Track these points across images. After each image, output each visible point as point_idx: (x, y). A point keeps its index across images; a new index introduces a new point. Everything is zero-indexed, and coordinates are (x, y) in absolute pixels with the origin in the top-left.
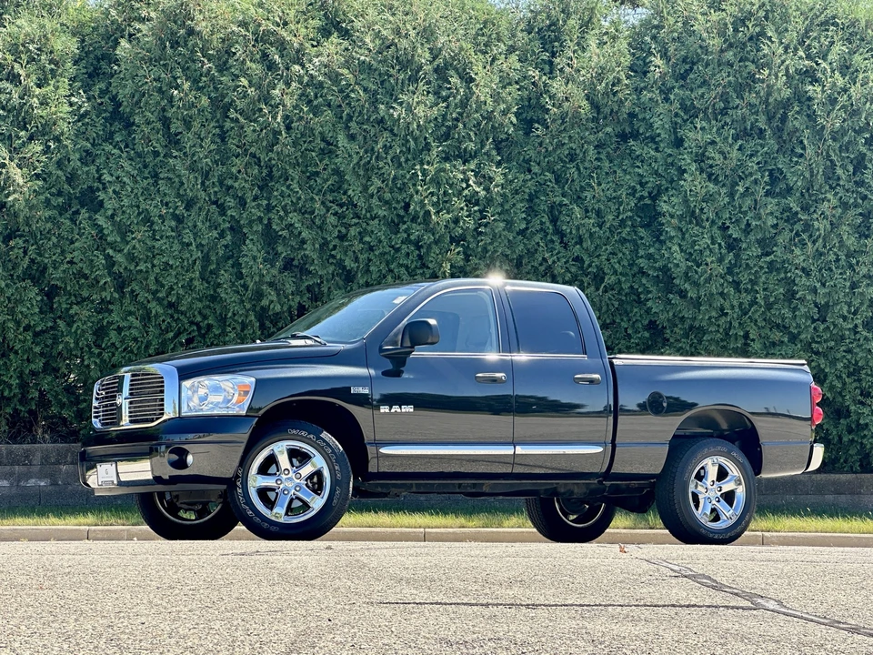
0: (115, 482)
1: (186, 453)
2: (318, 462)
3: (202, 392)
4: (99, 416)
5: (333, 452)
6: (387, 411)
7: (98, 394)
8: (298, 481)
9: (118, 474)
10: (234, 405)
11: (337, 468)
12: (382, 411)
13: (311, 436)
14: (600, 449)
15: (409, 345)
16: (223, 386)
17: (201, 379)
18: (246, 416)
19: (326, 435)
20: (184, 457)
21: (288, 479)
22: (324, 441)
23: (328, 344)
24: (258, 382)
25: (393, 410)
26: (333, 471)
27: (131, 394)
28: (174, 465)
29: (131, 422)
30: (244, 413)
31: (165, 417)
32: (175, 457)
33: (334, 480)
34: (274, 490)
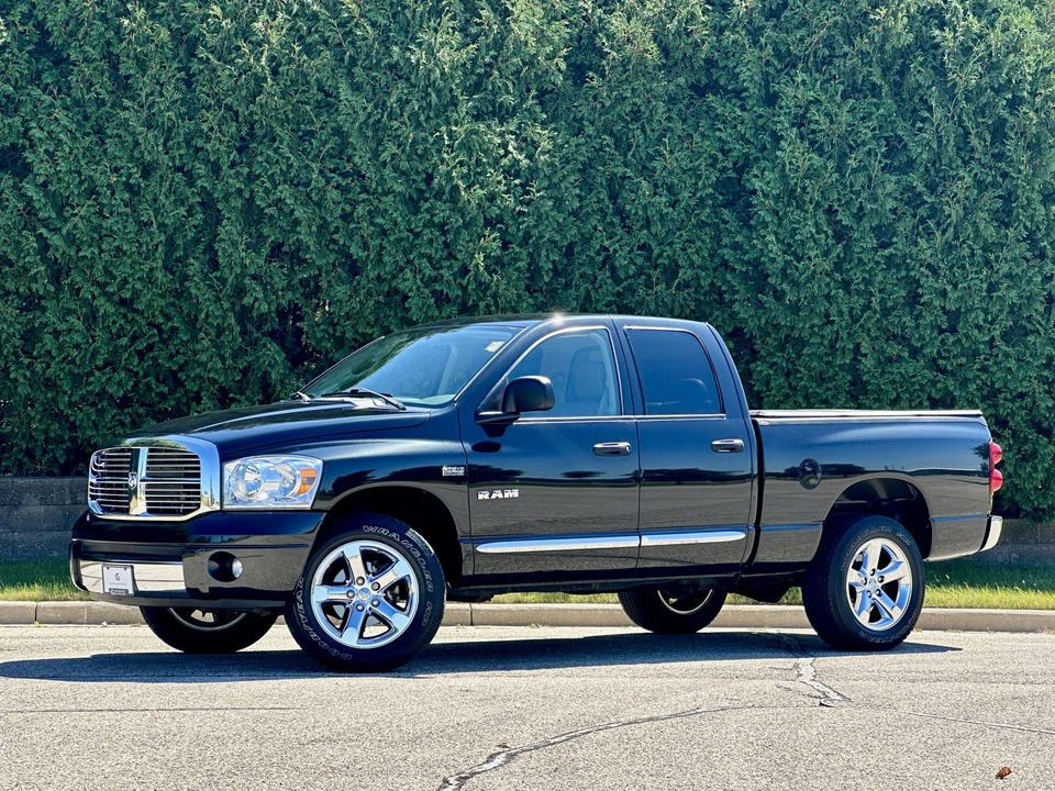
0: (131, 592)
1: (231, 558)
2: (402, 568)
3: (250, 477)
5: (423, 556)
6: (486, 497)
7: (96, 467)
8: (375, 593)
9: (134, 581)
10: (295, 496)
11: (427, 576)
12: (481, 497)
13: (394, 535)
14: (742, 536)
15: (514, 410)
16: (279, 471)
17: (251, 459)
18: (312, 510)
19: (412, 533)
20: (227, 565)
21: (362, 590)
22: (411, 541)
23: (408, 409)
24: (328, 466)
25: (494, 496)
26: (422, 582)
27: (148, 475)
28: (215, 574)
29: (150, 511)
30: (308, 506)
31: (204, 509)
32: (215, 565)
33: (423, 591)
34: (344, 604)
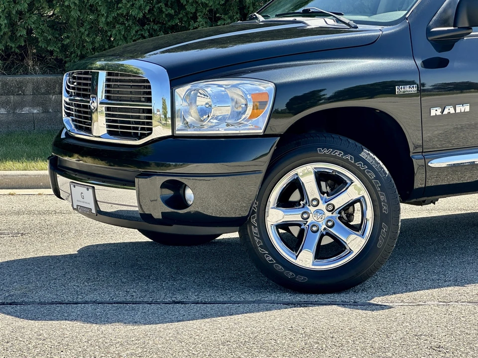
0: (93, 211)
1: (183, 186)
2: (355, 190)
3: (201, 102)
4: (72, 115)
5: (378, 177)
6: (439, 113)
7: (69, 87)
8: (330, 214)
9: (96, 201)
10: (247, 121)
11: (382, 198)
12: (433, 112)
13: (349, 157)
15: (467, 25)
16: (230, 95)
17: (202, 84)
18: (265, 136)
19: (367, 155)
20: (181, 192)
21: (317, 211)
22: (365, 162)
23: (360, 27)
24: (278, 87)
25: (446, 112)
26: (377, 203)
27: (108, 98)
28: (168, 202)
29: (110, 133)
30: (260, 131)
31: (154, 136)
32: (169, 193)
33: (378, 213)
34: (300, 225)
